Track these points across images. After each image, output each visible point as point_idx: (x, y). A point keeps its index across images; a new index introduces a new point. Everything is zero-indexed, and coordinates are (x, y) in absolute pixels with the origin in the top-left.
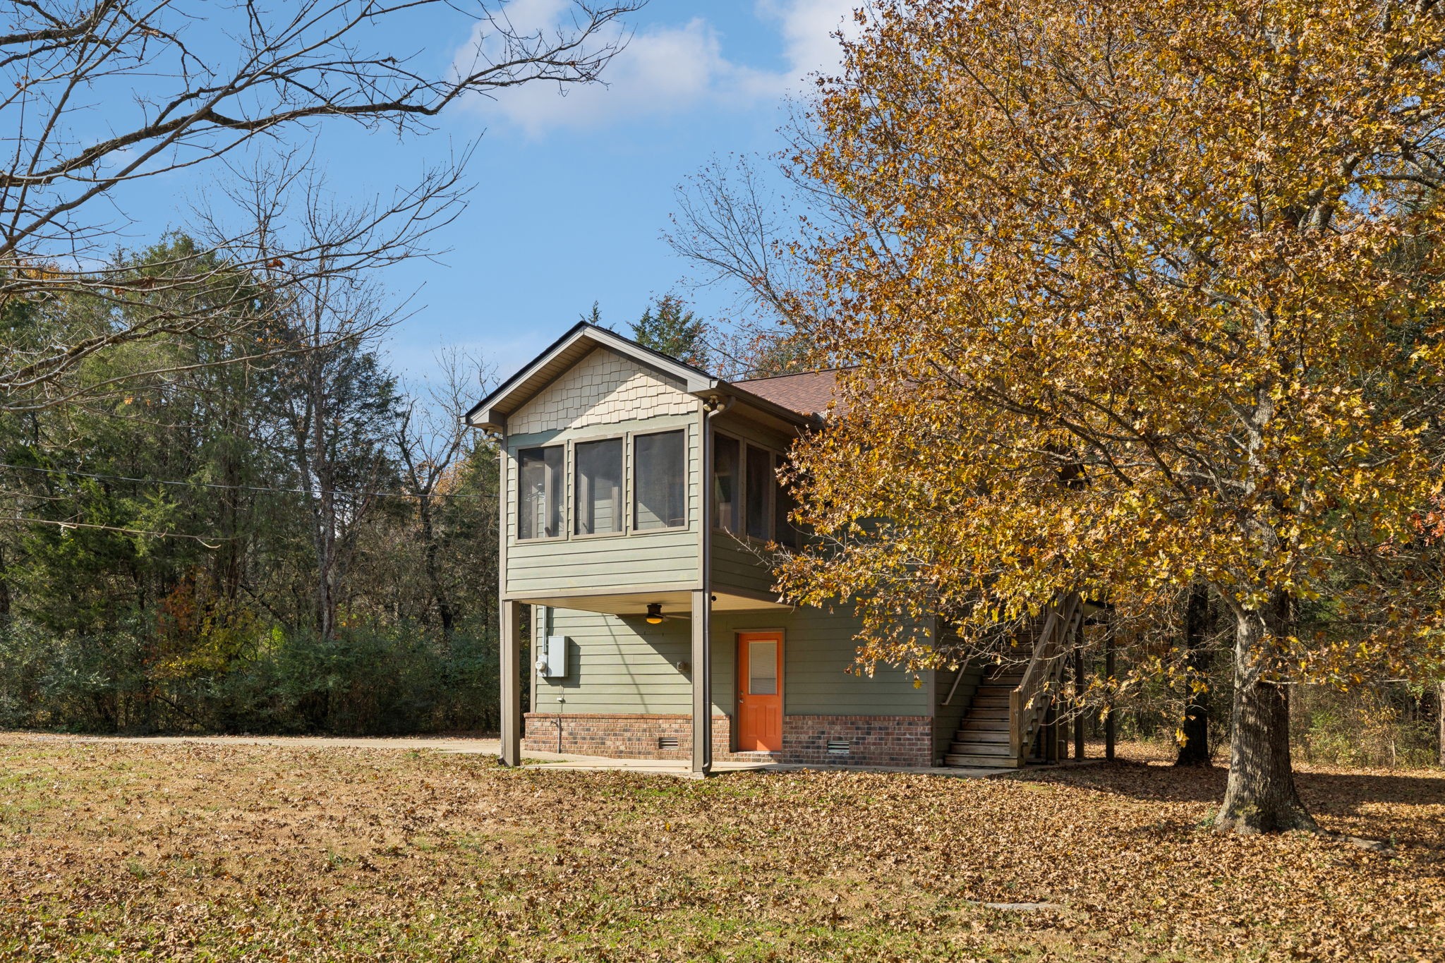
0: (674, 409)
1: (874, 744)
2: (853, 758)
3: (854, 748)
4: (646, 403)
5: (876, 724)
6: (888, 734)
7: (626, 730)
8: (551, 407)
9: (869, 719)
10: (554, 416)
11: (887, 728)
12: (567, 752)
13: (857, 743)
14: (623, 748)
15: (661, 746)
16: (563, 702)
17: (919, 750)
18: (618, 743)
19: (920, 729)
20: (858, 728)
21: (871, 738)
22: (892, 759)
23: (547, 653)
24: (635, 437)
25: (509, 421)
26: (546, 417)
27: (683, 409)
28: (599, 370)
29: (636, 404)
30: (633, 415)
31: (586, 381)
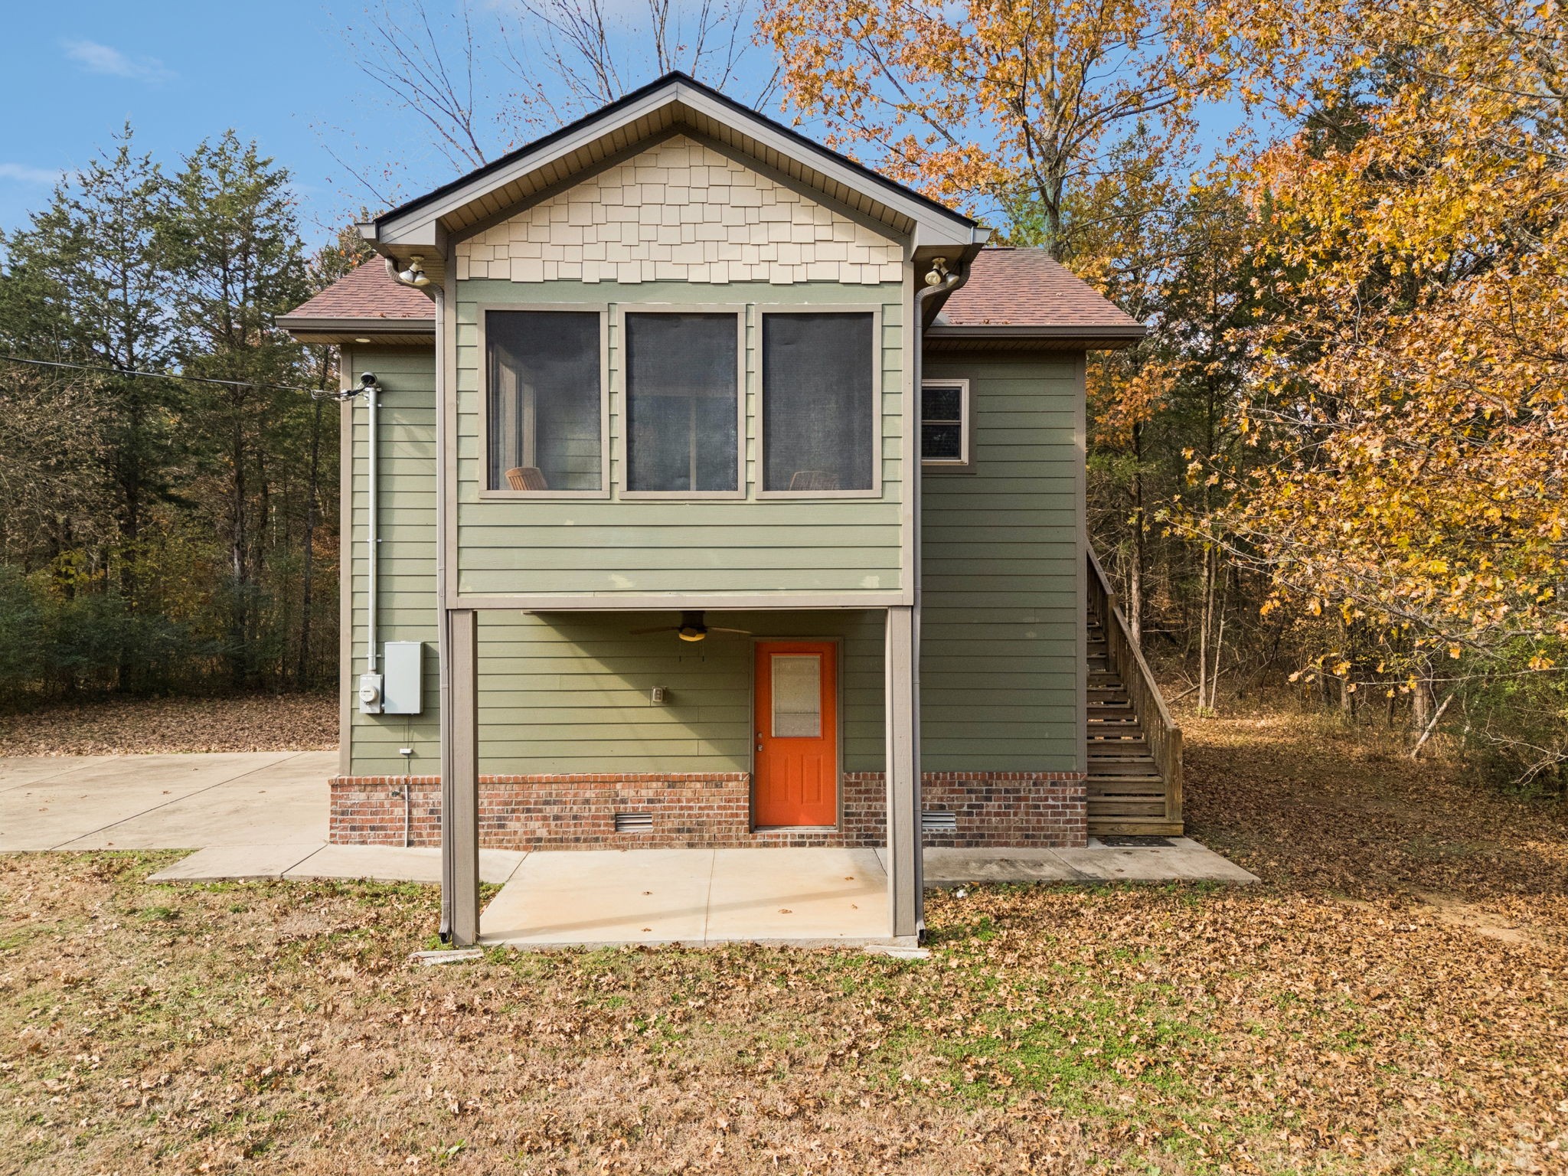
0: (850, 275)
1: (997, 814)
2: (963, 836)
3: (965, 822)
4: (790, 254)
5: (1001, 785)
6: (1019, 799)
7: (547, 803)
8: (562, 233)
9: (988, 778)
10: (574, 254)
11: (1018, 791)
12: (422, 843)
13: (970, 814)
14: (542, 833)
15: (617, 826)
16: (410, 756)
17: (1069, 821)
18: (534, 825)
19: (1070, 792)
20: (970, 792)
21: (993, 806)
22: (1027, 837)
23: (379, 669)
24: (766, 316)
25: (460, 249)
26: (551, 253)
27: (871, 276)
28: (680, 177)
29: (768, 253)
30: (760, 273)
31: (653, 194)
